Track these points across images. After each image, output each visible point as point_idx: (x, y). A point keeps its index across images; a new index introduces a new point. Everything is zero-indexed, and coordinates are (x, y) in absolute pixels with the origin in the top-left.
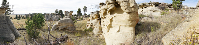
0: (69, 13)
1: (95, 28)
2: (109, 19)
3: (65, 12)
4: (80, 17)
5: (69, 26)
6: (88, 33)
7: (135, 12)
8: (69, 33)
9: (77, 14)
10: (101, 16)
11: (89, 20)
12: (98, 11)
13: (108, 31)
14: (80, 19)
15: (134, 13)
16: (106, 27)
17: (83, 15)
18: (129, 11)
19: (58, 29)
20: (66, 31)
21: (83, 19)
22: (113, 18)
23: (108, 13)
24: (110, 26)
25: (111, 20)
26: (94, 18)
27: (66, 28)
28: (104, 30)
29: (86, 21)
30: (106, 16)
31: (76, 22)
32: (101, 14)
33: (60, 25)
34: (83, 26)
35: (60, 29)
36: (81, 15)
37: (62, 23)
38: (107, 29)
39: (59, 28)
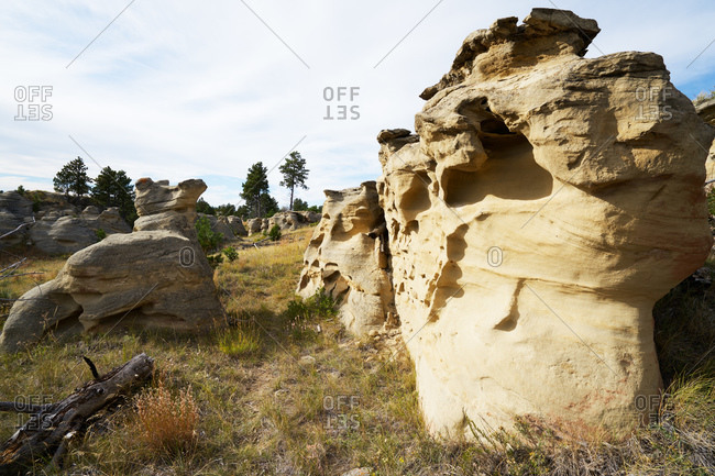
0: (177, 195)
1: (353, 293)
2: (437, 233)
3: (145, 184)
4: (258, 223)
5: (173, 290)
6: (306, 326)
7: (666, 177)
8: (172, 338)
9: (243, 202)
10: (388, 217)
11: (317, 242)
12: (370, 185)
13: (434, 317)
14: (260, 236)
15: (653, 188)
16: (420, 288)
17: (280, 206)
18: (605, 175)
19: (73, 319)
20: (150, 324)
21: (284, 232)
22: (464, 228)
23: (432, 196)
24: (447, 285)
25: (456, 243)
26: (348, 226)
27: (151, 304)
28: (411, 308)
29: (301, 245)
30: (419, 217)
31: (233, 257)
32: (387, 205)
33: (94, 285)
34: (280, 281)
35: (88, 319)
36: (271, 206)
37: (107, 268)
38: (428, 303)
39: (80, 311)
